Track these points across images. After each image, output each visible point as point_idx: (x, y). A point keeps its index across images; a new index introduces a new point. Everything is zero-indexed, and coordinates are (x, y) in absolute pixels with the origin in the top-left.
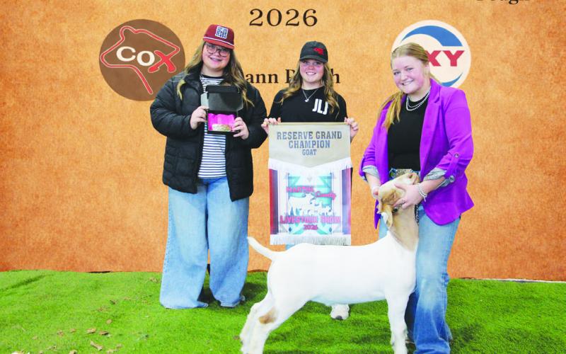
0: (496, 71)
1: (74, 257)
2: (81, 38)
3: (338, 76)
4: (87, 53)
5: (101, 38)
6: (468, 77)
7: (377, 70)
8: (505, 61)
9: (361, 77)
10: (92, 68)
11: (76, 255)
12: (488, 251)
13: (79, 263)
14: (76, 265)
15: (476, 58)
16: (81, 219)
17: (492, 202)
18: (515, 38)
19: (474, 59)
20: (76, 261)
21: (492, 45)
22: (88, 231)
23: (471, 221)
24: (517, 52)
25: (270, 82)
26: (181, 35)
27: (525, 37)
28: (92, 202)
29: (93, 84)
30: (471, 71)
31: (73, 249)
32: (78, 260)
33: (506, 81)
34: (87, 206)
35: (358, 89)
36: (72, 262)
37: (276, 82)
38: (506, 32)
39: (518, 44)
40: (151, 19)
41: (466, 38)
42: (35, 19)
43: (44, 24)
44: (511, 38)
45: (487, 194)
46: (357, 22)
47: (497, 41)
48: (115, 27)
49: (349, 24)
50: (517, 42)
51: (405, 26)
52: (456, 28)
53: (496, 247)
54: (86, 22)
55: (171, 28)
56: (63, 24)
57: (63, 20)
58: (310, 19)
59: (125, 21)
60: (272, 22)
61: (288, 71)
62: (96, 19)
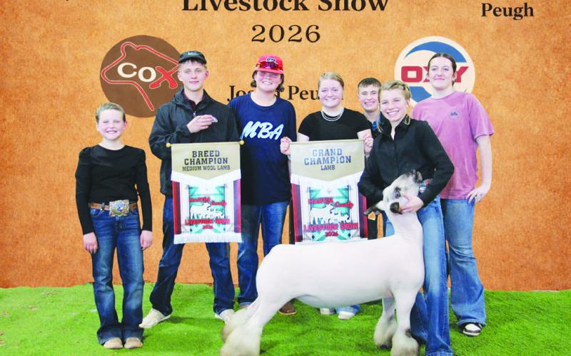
0: (501, 87)
1: (74, 274)
2: (81, 55)
4: (88, 69)
5: (102, 55)
8: (509, 77)
10: (93, 84)
12: (492, 268)
14: (76, 282)
15: (480, 74)
17: (497, 219)
18: (520, 54)
19: (478, 75)
21: (496, 61)
24: (522, 68)
29: (94, 101)
30: (476, 87)
31: (73, 267)
32: (79, 277)
33: (510, 97)
36: (72, 280)
38: (511, 48)
39: (522, 60)
40: (154, 36)
41: (470, 54)
42: (36, 35)
43: (45, 40)
44: (515, 54)
45: (492, 211)
46: (360, 38)
47: (501, 57)
48: (116, 43)
49: (352, 40)
50: (521, 58)
51: (408, 43)
52: (461, 44)
53: (501, 264)
54: (87, 38)
55: (173, 44)
56: (64, 40)
57: (64, 36)
58: (313, 35)
59: (126, 38)
60: (274, 38)
61: (291, 87)
62: (96, 35)
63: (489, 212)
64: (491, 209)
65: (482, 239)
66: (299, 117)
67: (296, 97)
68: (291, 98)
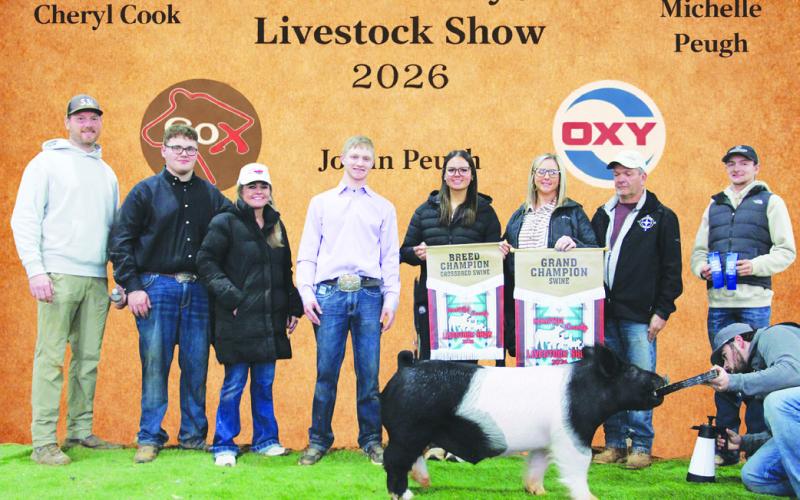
0: (701, 152)
1: (104, 414)
2: (114, 106)
4: (122, 127)
5: (143, 106)
6: (661, 161)
7: (533, 151)
8: (714, 137)
9: (510, 161)
10: (130, 147)
11: (107, 412)
12: (690, 406)
13: (111, 422)
14: (107, 426)
15: (673, 133)
16: (115, 360)
17: (696, 337)
18: (729, 105)
19: (670, 136)
20: (107, 421)
21: (696, 115)
22: (124, 378)
23: (666, 364)
24: (731, 125)
25: (382, 167)
26: (256, 100)
27: (741, 103)
28: (130, 336)
29: (131, 171)
30: (666, 152)
31: (103, 403)
32: (111, 419)
33: (715, 166)
34: (123, 342)
35: (506, 177)
37: (390, 167)
38: (715, 96)
39: (732, 113)
40: (214, 79)
41: (659, 105)
42: (50, 78)
43: (63, 85)
44: (722, 105)
45: (689, 326)
46: (505, 83)
47: (702, 110)
48: (162, 90)
49: (493, 86)
50: (730, 110)
51: (573, 89)
52: (645, 91)
53: (701, 400)
54: (122, 83)
55: (242, 91)
56: (89, 85)
57: (89, 80)
58: (438, 78)
59: (177, 82)
60: (384, 83)
61: (407, 152)
62: (135, 78)
63: (685, 326)
64: (688, 323)
65: (675, 364)
66: (419, 193)
67: (415, 165)
68: (407, 167)
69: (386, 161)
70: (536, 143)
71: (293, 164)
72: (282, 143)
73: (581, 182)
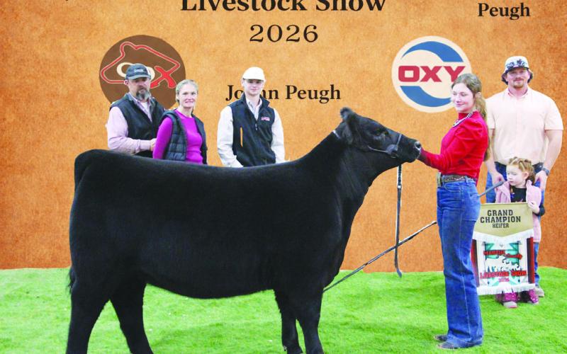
2: (81, 54)
3: (338, 92)
4: (87, 69)
5: (101, 54)
7: (378, 86)
9: (362, 93)
10: (92, 83)
21: (493, 60)
25: (271, 97)
26: (181, 50)
27: (525, 52)
29: (93, 100)
35: (359, 105)
37: (277, 98)
38: (507, 48)
40: (152, 35)
41: (467, 54)
42: (36, 35)
43: (45, 39)
46: (358, 38)
47: (497, 57)
48: (115, 43)
49: (350, 40)
51: (406, 42)
52: (457, 44)
54: (87, 38)
55: (171, 44)
56: (64, 40)
57: (63, 36)
58: (311, 35)
59: (126, 37)
60: (272, 38)
61: (288, 87)
62: (96, 34)
66: (297, 116)
67: (294, 96)
68: (288, 98)
69: (274, 94)
70: (380, 81)
71: (208, 95)
72: (200, 80)
73: (411, 108)
